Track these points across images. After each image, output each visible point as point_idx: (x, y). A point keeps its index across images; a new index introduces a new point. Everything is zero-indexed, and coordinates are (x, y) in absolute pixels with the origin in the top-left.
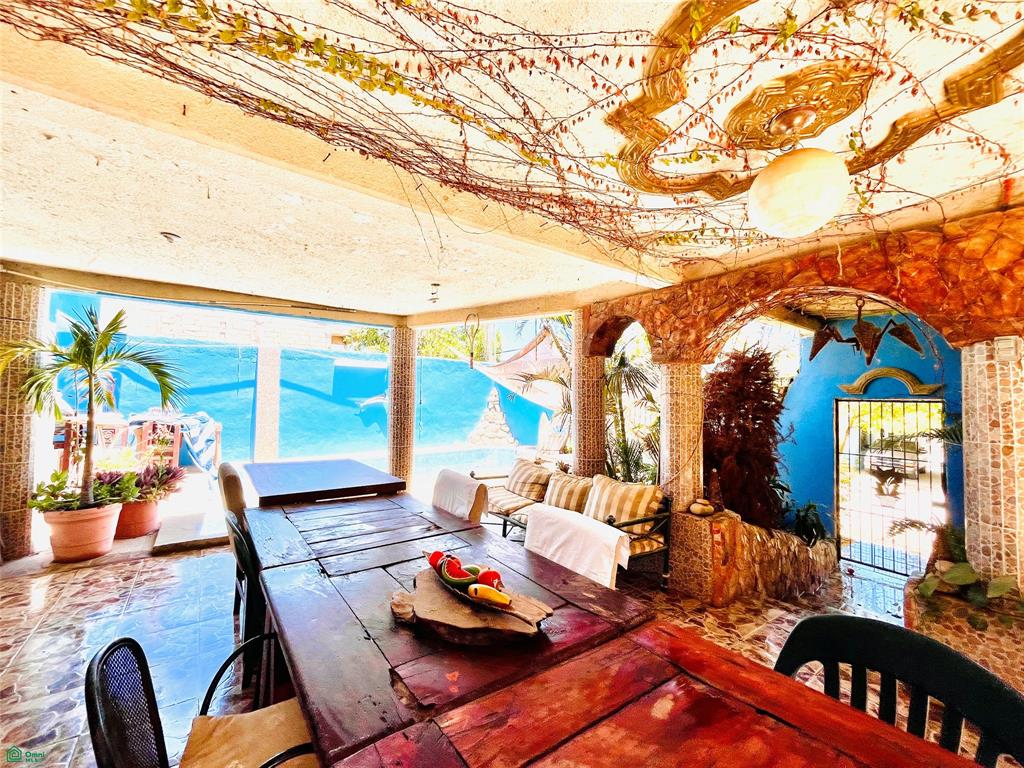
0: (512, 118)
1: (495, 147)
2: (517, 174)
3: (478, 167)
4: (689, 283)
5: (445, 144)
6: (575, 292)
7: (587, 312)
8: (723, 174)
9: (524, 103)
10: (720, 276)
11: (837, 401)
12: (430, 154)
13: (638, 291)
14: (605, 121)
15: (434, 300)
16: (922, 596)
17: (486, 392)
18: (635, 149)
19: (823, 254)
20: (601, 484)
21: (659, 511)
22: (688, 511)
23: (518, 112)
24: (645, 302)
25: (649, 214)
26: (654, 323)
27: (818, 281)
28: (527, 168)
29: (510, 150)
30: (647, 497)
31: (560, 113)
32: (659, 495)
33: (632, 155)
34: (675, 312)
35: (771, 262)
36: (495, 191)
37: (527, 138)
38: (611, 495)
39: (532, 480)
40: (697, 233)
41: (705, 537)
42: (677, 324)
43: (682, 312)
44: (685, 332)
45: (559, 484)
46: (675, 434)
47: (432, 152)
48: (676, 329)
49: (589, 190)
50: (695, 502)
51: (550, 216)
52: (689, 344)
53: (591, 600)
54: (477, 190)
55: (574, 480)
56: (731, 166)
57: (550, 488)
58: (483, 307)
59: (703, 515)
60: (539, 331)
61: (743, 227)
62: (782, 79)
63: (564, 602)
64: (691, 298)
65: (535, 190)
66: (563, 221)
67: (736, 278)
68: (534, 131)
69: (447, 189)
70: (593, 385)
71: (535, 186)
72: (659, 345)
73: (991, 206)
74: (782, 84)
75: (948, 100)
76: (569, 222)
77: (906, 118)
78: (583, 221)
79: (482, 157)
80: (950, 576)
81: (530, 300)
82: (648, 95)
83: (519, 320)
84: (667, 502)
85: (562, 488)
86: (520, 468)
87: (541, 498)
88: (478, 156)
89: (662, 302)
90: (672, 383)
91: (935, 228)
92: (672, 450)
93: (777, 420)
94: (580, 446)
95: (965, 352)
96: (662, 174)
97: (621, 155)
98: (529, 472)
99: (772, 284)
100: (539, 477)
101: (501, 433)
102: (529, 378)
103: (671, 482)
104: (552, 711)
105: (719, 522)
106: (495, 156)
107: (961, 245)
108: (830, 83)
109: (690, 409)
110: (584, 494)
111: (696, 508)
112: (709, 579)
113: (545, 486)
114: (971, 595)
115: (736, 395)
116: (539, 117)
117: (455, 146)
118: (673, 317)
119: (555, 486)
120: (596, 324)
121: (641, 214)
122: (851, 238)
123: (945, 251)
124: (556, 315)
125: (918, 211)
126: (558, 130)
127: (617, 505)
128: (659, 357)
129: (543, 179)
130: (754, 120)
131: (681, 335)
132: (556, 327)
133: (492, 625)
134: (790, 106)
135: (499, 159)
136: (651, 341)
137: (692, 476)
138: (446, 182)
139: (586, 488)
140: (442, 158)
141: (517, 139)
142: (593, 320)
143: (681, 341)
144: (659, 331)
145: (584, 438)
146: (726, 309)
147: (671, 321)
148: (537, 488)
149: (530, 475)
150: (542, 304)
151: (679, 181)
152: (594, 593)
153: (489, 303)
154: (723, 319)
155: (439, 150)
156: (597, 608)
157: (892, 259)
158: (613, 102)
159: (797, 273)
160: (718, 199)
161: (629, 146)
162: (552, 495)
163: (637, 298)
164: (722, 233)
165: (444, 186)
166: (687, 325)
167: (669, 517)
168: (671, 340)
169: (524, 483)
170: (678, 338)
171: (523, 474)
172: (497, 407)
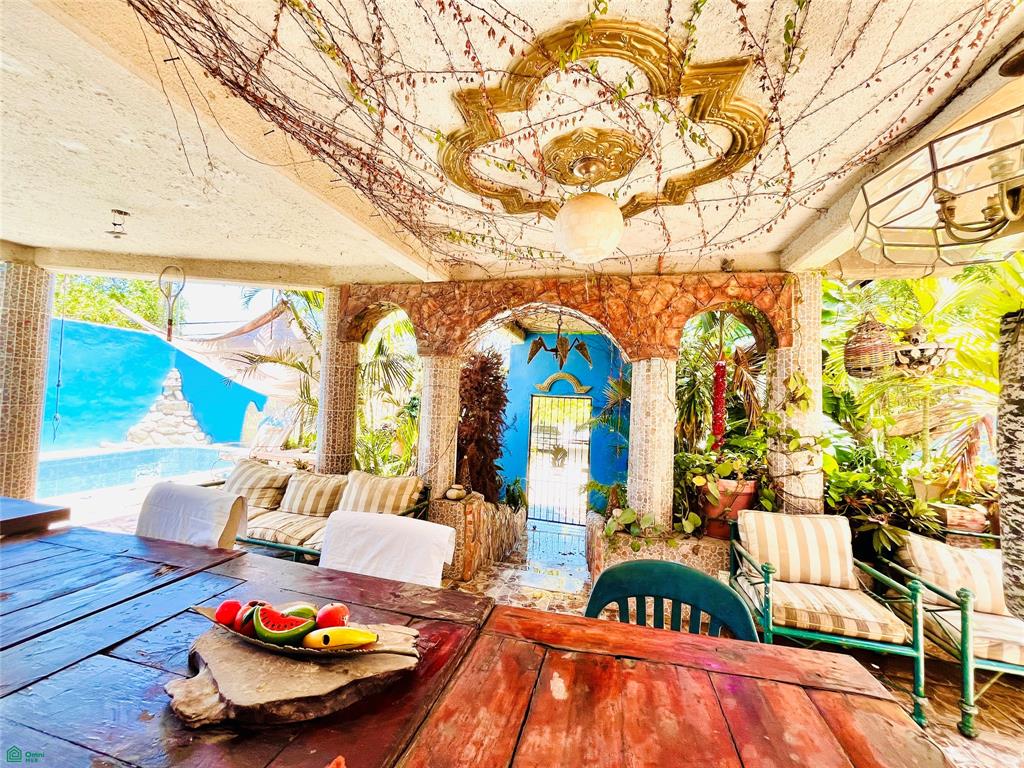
0: (354, 37)
1: (314, 60)
2: (327, 108)
3: (277, 75)
4: (454, 283)
5: (238, 19)
6: (330, 268)
7: (345, 292)
8: (522, 192)
9: (379, 28)
10: (484, 281)
11: (532, 396)
12: (205, 21)
13: (404, 279)
14: (453, 95)
15: (117, 235)
16: (607, 536)
17: (160, 373)
18: (467, 137)
19: (562, 280)
20: (358, 481)
21: (419, 501)
22: (445, 497)
23: (365, 34)
24: (412, 293)
25: (448, 207)
26: (421, 315)
27: (557, 301)
28: (342, 106)
29: (332, 73)
30: (409, 489)
31: (413, 63)
32: (420, 486)
33: (462, 141)
34: (443, 308)
35: (526, 278)
36: (286, 117)
37: (361, 71)
38: (372, 490)
39: (264, 483)
40: (478, 238)
41: (460, 519)
42: (444, 320)
43: (449, 309)
44: (451, 328)
45: (304, 486)
46: (436, 425)
47: (210, 18)
48: (443, 324)
49: (400, 160)
50: (450, 488)
51: (344, 174)
52: (454, 340)
53: (434, 607)
54: (259, 103)
55: (324, 479)
56: (531, 186)
57: (289, 492)
58: (193, 261)
59: (458, 499)
60: (275, 304)
61: (515, 243)
62: (596, 130)
63: (409, 618)
64: (458, 297)
65: (340, 136)
66: (357, 184)
67: (497, 286)
68: (373, 66)
69: (214, 83)
70: (347, 373)
71: (342, 132)
72: (425, 338)
73: (652, 271)
74: (595, 135)
75: (663, 193)
76: (362, 188)
77: (641, 195)
78: (379, 190)
79: (289, 65)
80: (622, 518)
81: (269, 265)
82: (503, 89)
83: (248, 287)
84: (425, 492)
85: (308, 490)
86: (244, 471)
87: (276, 505)
88: (282, 60)
89: (430, 296)
90: (435, 376)
91: (627, 278)
92: (432, 440)
93: (504, 411)
94: (328, 440)
95: (635, 366)
96: (477, 172)
97: (451, 138)
98: (259, 474)
99: (525, 298)
100: (274, 480)
101: (183, 428)
102: (254, 360)
103: (430, 471)
104: (479, 744)
105: (471, 504)
106: (308, 72)
107: (640, 293)
108: (620, 149)
109: (450, 401)
110: (337, 493)
111: (452, 494)
112: (461, 556)
113: (282, 490)
114: (632, 529)
115: (476, 389)
116: (386, 53)
117: (252, 30)
118: (441, 313)
119: (297, 488)
120: (355, 307)
121: (441, 204)
122: (578, 272)
123: (630, 296)
124: (300, 289)
125: (617, 263)
126: (403, 78)
127: (378, 501)
128: (424, 349)
129: (355, 127)
130: (567, 154)
131: (447, 330)
132: (299, 303)
133: (359, 675)
134: (594, 155)
135: (311, 79)
136: (417, 333)
137: (447, 464)
138: (216, 72)
139: (339, 486)
140: (223, 36)
141: (347, 64)
142: (352, 302)
143: (447, 336)
144: (426, 323)
145: (334, 432)
146: (489, 312)
147: (438, 315)
148: (271, 493)
149: (261, 479)
150: (285, 272)
151: (488, 184)
152: (431, 598)
153: (204, 256)
154: (484, 320)
155: (224, 23)
156: (445, 613)
157: (603, 294)
158: (472, 80)
159: (545, 291)
160: (509, 212)
161: (463, 131)
162: (293, 499)
163: (404, 287)
164: (497, 243)
165: (211, 77)
166: (452, 322)
167: (427, 506)
168: (437, 334)
169: (252, 489)
170: (444, 333)
171: (250, 477)
172: (179, 395)
